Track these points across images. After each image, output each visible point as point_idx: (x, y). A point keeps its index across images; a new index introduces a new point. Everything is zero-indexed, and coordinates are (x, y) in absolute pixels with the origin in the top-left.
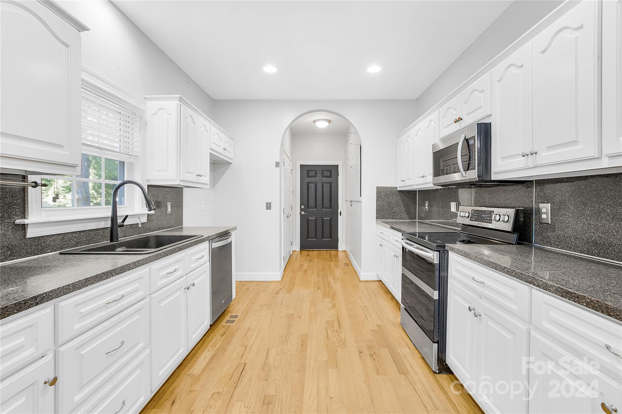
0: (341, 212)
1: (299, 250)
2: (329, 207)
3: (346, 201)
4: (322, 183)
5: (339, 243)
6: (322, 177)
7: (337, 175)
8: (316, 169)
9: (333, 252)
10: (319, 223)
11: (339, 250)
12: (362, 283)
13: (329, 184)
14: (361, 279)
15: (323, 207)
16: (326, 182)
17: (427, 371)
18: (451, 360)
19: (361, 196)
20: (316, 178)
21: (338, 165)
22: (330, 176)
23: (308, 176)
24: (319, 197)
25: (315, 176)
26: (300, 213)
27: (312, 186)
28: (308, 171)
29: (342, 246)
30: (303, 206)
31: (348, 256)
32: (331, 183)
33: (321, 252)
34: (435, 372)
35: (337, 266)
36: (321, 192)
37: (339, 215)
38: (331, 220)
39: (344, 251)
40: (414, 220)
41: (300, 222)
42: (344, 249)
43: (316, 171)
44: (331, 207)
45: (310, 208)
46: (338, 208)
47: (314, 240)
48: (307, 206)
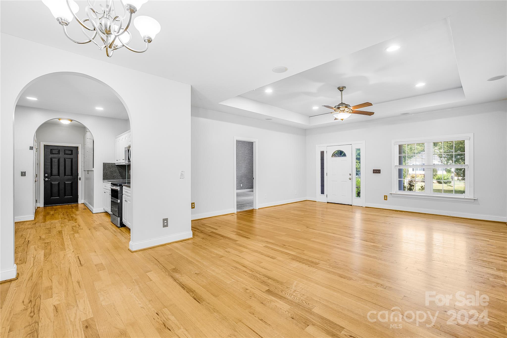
0: (80, 178)
1: (43, 206)
2: (71, 175)
3: (84, 170)
4: (65, 159)
5: (79, 199)
6: (64, 154)
7: (77, 153)
8: (59, 148)
9: (74, 205)
10: (62, 186)
11: (79, 203)
12: (94, 214)
13: (71, 159)
14: (94, 212)
15: (65, 175)
16: (68, 158)
17: (116, 228)
18: (125, 221)
19: (93, 168)
20: (59, 155)
21: (78, 147)
22: (72, 154)
23: (51, 153)
24: (62, 168)
25: (59, 153)
26: (44, 180)
27: (55, 161)
28: (51, 150)
29: (81, 200)
30: (47, 174)
31: (86, 205)
32: (72, 159)
33: (64, 206)
34: (119, 227)
35: (77, 210)
36: (64, 165)
37: (79, 180)
38: (72, 183)
39: (83, 203)
40: (125, 180)
41: (44, 186)
42: (83, 202)
43: (59, 150)
44: (72, 174)
45: (53, 176)
46: (78, 175)
47: (57, 198)
48: (51, 174)
